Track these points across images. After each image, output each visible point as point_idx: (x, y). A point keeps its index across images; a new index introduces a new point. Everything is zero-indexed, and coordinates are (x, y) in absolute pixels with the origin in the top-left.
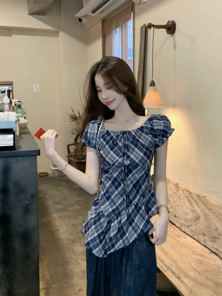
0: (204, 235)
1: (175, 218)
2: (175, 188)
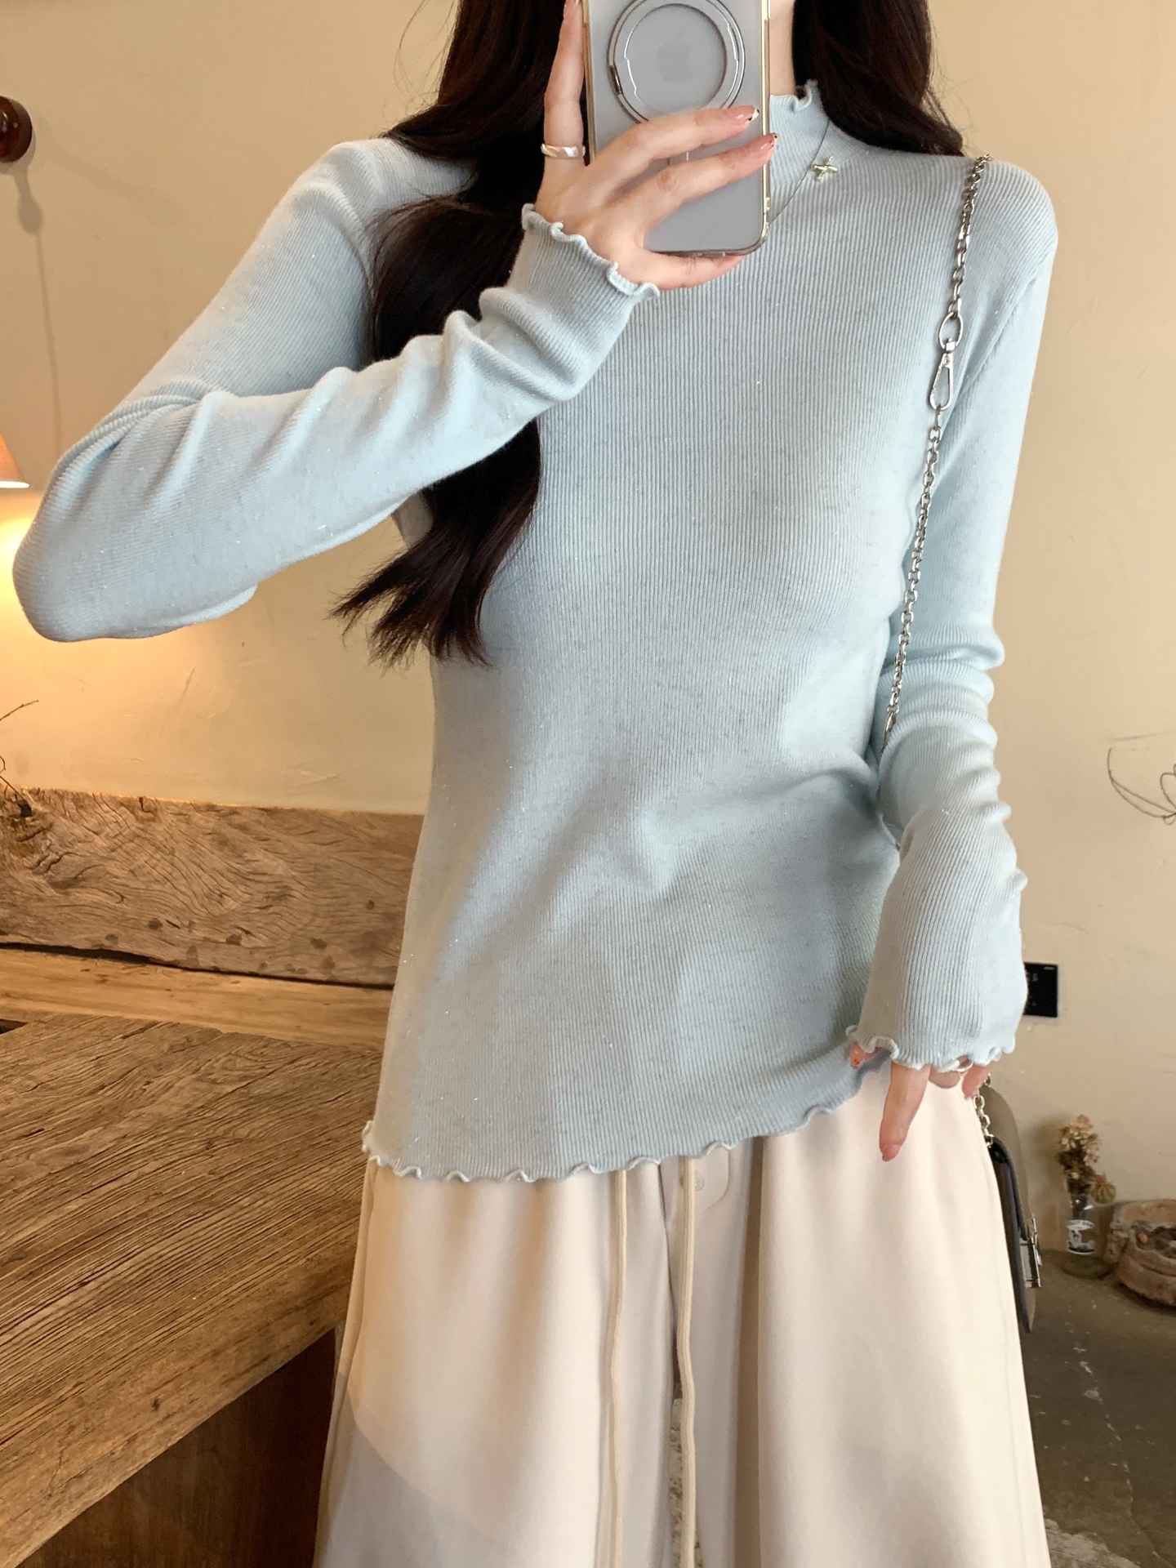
0: (320, 945)
1: (155, 934)
2: (132, 819)
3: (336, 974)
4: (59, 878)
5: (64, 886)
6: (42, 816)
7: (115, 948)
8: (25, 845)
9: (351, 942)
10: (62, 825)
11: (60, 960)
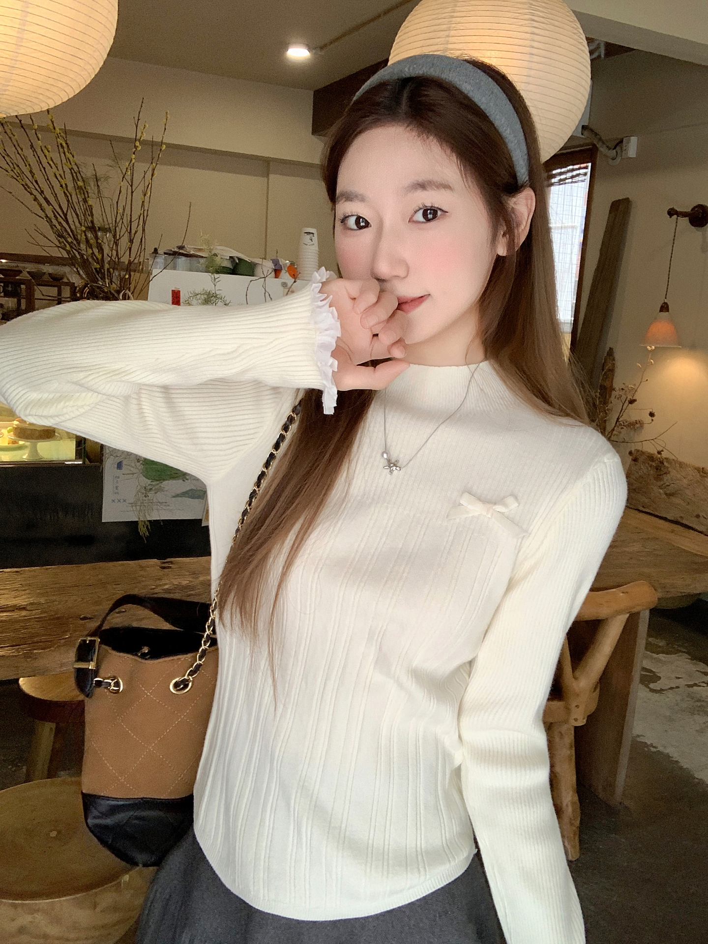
1: (696, 519)
2: (698, 475)
4: (668, 492)
5: (669, 495)
6: (668, 468)
7: (681, 522)
8: (658, 477)
10: (673, 473)
11: (661, 522)
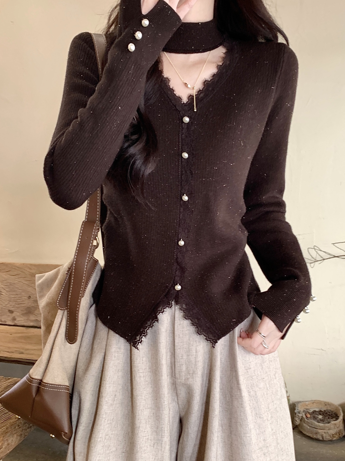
3: (17, 322)
9: (22, 311)
